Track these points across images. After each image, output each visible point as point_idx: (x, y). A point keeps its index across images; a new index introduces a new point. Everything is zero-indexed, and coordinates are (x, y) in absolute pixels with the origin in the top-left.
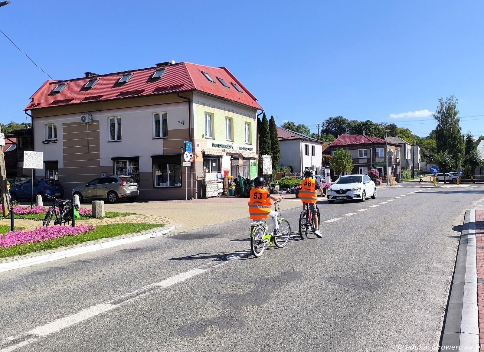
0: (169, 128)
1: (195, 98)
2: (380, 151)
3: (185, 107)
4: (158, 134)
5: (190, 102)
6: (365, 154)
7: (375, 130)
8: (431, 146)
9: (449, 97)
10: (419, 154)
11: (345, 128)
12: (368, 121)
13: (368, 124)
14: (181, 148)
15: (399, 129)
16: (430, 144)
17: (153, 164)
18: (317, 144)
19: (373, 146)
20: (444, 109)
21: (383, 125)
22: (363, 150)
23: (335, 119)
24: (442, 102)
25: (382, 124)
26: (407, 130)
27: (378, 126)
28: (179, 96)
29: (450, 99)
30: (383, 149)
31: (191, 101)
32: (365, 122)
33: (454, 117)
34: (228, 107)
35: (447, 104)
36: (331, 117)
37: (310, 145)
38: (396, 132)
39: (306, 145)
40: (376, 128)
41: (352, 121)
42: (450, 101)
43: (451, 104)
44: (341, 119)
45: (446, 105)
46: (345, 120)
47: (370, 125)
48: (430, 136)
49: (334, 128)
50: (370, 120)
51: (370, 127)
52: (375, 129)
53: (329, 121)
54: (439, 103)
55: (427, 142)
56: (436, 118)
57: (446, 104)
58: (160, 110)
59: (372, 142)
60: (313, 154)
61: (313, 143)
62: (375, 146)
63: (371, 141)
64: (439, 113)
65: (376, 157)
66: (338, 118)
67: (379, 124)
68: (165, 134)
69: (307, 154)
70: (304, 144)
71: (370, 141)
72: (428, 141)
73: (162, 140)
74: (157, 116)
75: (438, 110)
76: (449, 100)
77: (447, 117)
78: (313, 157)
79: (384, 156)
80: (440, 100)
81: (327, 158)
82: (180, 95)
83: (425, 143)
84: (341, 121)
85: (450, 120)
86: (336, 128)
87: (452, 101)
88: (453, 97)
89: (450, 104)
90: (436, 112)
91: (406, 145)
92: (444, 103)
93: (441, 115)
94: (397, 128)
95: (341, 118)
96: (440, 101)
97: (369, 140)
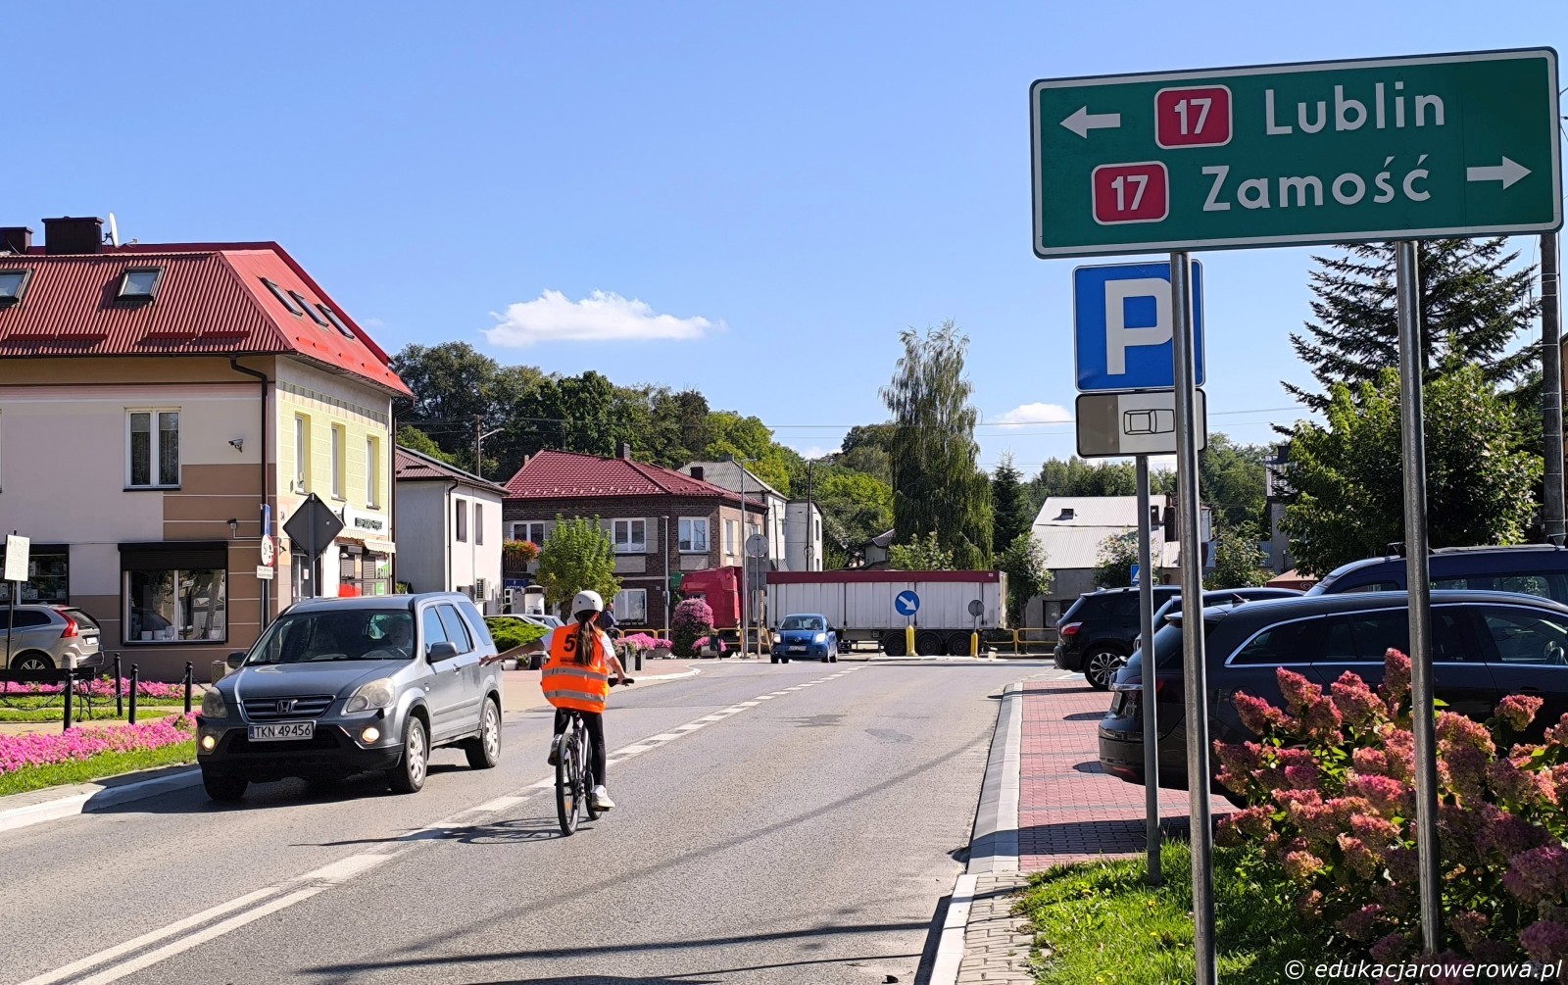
0: (184, 459)
1: (281, 374)
2: (691, 528)
3: (251, 398)
4: (140, 476)
5: (266, 385)
6: (638, 537)
7: (619, 419)
8: (853, 499)
9: (937, 329)
10: (817, 539)
11: (480, 399)
12: (589, 376)
13: (590, 393)
14: (229, 522)
15: (717, 418)
16: (846, 494)
17: (123, 569)
18: (488, 496)
19: (667, 506)
20: (919, 373)
21: (652, 394)
22: (629, 521)
23: (434, 356)
24: (914, 342)
25: (646, 393)
26: (754, 422)
27: (629, 398)
28: (235, 366)
29: (941, 337)
30: (707, 520)
31: (269, 382)
32: (575, 380)
33: (955, 407)
34: (338, 393)
35: (932, 353)
36: (416, 343)
37: (471, 500)
38: (706, 430)
39: (458, 502)
40: (626, 408)
41: (511, 371)
42: (939, 342)
43: (945, 355)
44: (461, 357)
45: (926, 357)
46: (484, 362)
47: (601, 394)
48: (845, 453)
49: (428, 401)
50: (599, 374)
51: (598, 403)
52: (620, 414)
53: (407, 363)
54: (903, 347)
55: (835, 484)
56: (891, 404)
57: (926, 355)
58: (154, 403)
59: (663, 489)
60: (479, 541)
61: (479, 493)
62: (675, 508)
63: (660, 487)
64: (904, 385)
65: (680, 551)
66: (447, 349)
67: (635, 392)
68: (169, 476)
69: (461, 537)
70: (455, 496)
71: (657, 485)
72: (842, 477)
73: (161, 494)
74: (139, 420)
75: (900, 373)
76: (939, 338)
77: (930, 402)
78: (478, 547)
79: (708, 547)
80: (907, 335)
81: (521, 552)
82: (240, 362)
83: (829, 486)
84: (463, 368)
85: (941, 415)
86: (439, 400)
87: (948, 344)
88: (952, 330)
89: (941, 353)
90: (893, 382)
91: (770, 499)
92: (921, 351)
93: (909, 394)
94: (706, 411)
95: (461, 350)
96: (904, 339)
97: (652, 481)
